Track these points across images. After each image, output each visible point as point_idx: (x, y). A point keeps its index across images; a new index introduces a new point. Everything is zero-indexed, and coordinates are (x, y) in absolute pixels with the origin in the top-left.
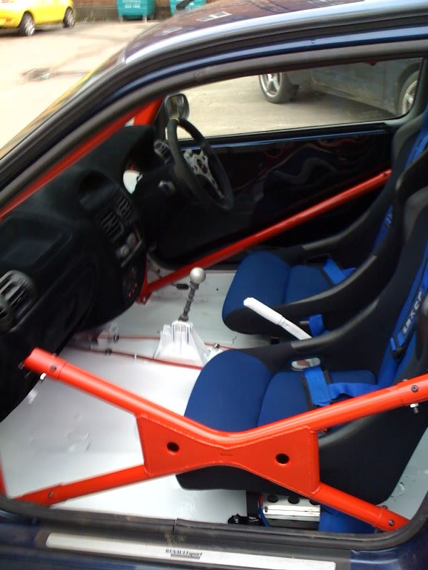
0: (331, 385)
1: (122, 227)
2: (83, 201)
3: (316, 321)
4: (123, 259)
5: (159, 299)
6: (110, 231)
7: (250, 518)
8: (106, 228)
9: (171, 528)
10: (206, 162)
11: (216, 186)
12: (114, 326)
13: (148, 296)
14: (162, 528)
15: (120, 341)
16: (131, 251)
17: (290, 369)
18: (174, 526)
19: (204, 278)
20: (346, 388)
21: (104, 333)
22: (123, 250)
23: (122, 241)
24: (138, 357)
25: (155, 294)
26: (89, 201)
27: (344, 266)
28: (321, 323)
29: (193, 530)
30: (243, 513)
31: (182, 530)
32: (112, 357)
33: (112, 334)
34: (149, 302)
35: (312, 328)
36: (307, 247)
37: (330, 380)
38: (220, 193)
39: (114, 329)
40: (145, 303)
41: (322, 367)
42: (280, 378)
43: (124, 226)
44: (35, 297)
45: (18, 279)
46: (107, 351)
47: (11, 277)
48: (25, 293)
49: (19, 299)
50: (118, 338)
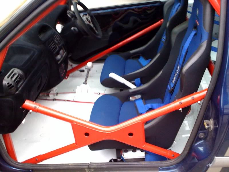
0: (146, 105)
1: (58, 47)
2: (40, 37)
3: (138, 80)
4: (59, 60)
5: (73, 76)
6: (53, 49)
7: (118, 159)
8: (51, 48)
9: (88, 166)
10: (89, 19)
11: (94, 28)
12: (56, 89)
13: (68, 76)
14: (85, 167)
15: (59, 95)
16: (62, 57)
17: (129, 100)
18: (89, 165)
19: (92, 67)
20: (152, 106)
21: (52, 92)
22: (59, 57)
23: (58, 53)
24: (67, 101)
25: (71, 75)
26: (43, 37)
27: (146, 59)
28: (139, 81)
29: (96, 166)
30: (115, 158)
31: (92, 167)
32: (56, 101)
33: (55, 92)
34: (68, 78)
35: (136, 83)
36: (132, 52)
37: (145, 103)
38: (96, 31)
39: (56, 91)
40: (67, 79)
41: (142, 98)
42: (126, 104)
43: (58, 46)
44: (25, 79)
45: (17, 72)
46: (54, 99)
47: (14, 71)
48: (20, 77)
49: (18, 80)
50: (58, 93)
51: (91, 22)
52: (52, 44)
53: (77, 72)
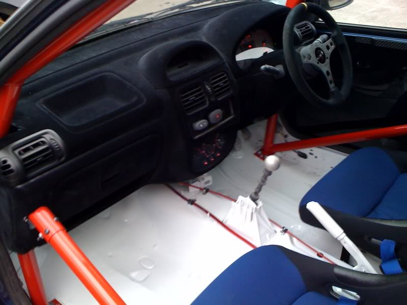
1: (207, 102)
2: (169, 73)
4: (198, 131)
12: (207, 179)
15: (208, 194)
16: (210, 125)
21: (197, 183)
22: (201, 124)
23: (205, 115)
24: (211, 215)
26: (177, 74)
28: (392, 249)
32: (193, 207)
33: (204, 185)
38: (331, 86)
39: (206, 183)
43: (209, 100)
44: (63, 159)
45: (48, 139)
46: (190, 200)
47: (43, 136)
48: (50, 153)
49: (39, 158)
50: (207, 190)
51: (328, 61)
52: (192, 94)
53: (292, 154)
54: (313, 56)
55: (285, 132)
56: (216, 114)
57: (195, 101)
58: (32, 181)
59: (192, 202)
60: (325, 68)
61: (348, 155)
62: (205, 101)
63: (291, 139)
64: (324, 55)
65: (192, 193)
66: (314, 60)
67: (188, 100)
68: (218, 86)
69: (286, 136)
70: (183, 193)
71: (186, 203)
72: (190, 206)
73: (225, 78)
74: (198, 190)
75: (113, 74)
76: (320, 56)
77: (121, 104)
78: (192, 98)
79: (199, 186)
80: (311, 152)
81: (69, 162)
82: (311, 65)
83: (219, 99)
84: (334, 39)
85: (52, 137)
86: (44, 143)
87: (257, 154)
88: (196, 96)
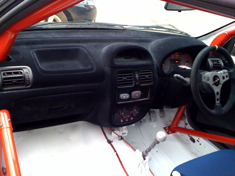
4: (121, 100)
10: (222, 81)
11: (218, 97)
13: (173, 132)
15: (122, 141)
16: (130, 99)
21: (117, 132)
22: (124, 96)
24: (117, 154)
25: (178, 133)
38: (217, 102)
39: (123, 134)
43: (135, 84)
44: (29, 86)
45: (25, 72)
46: (109, 140)
47: (23, 69)
48: (22, 81)
49: (14, 81)
50: (122, 138)
51: (220, 86)
52: (125, 76)
53: (186, 137)
54: (211, 79)
55: (187, 122)
56: (136, 93)
57: (125, 81)
58: (5, 92)
59: (110, 142)
60: (217, 89)
61: (219, 150)
62: (132, 83)
63: (189, 127)
64: (219, 81)
65: (113, 136)
66: (211, 82)
67: (121, 79)
68: (144, 77)
69: (186, 124)
70: (107, 135)
71: (106, 141)
72: (107, 143)
73: (151, 74)
74: (117, 136)
75: (85, 50)
76: (216, 81)
77: (81, 67)
78: (124, 78)
79: (118, 134)
80: (198, 140)
81: (32, 90)
82: (208, 85)
83: (141, 85)
84: (230, 74)
85: (27, 72)
86: (21, 73)
87: (165, 128)
88: (127, 78)
